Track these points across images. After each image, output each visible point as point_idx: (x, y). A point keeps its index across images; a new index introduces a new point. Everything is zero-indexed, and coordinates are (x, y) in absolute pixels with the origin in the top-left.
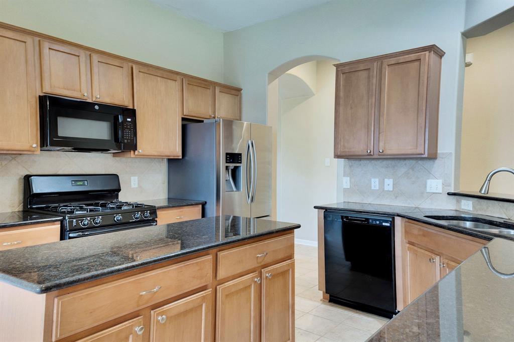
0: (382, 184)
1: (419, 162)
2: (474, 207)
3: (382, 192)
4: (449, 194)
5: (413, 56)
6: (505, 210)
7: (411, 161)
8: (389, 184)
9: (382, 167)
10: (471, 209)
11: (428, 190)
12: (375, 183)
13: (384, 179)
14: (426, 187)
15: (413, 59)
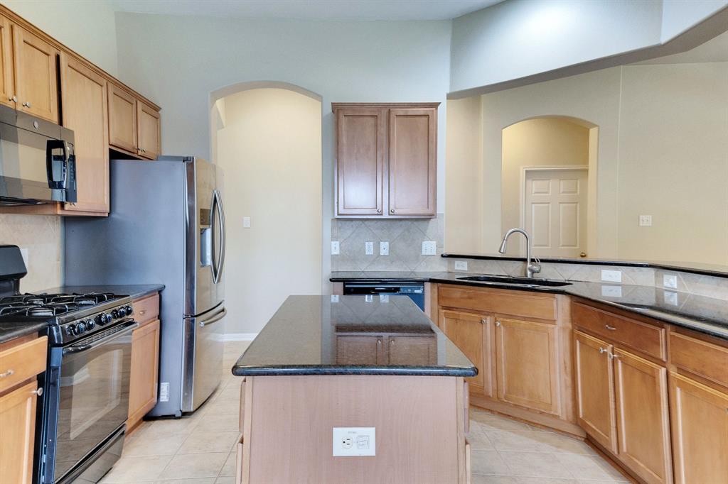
0: (377, 247)
1: (415, 223)
2: (469, 267)
3: (377, 257)
4: (442, 256)
5: (421, 111)
6: (504, 268)
7: (407, 222)
8: (384, 248)
9: (377, 229)
10: (466, 269)
11: (423, 253)
12: (369, 249)
13: (379, 244)
14: (421, 249)
15: (422, 114)
